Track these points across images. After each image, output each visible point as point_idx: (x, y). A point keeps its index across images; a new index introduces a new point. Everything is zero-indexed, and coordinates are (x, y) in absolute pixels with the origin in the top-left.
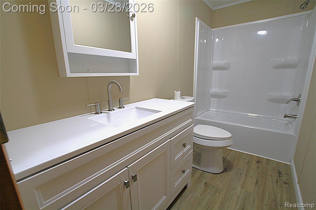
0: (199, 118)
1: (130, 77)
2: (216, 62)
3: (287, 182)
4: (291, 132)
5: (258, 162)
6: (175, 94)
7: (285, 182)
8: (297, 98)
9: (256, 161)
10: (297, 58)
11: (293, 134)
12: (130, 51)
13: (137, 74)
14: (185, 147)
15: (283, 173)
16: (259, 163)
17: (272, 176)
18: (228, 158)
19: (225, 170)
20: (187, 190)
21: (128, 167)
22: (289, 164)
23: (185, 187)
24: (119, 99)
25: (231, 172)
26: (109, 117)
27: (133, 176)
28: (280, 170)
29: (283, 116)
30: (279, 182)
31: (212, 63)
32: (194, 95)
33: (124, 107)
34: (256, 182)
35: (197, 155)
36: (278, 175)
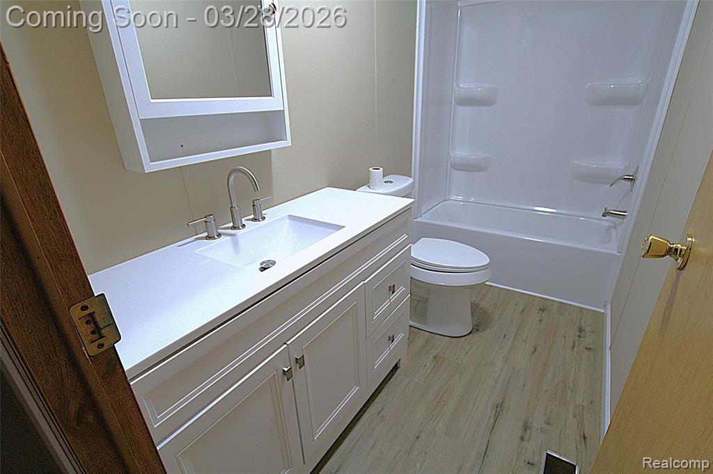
0: (423, 221)
1: (272, 152)
2: (466, 85)
3: (592, 347)
4: (611, 248)
5: (542, 310)
6: (371, 174)
7: (589, 347)
8: (631, 174)
9: (538, 308)
10: (642, 83)
11: (616, 252)
12: (269, 93)
13: (287, 143)
14: (393, 293)
15: (587, 329)
16: (545, 312)
17: (565, 337)
18: (483, 304)
19: (476, 329)
20: (398, 371)
21: (288, 343)
22: (603, 311)
23: (396, 367)
24: (253, 202)
25: (487, 332)
26: (236, 244)
27: (297, 359)
28: (583, 324)
29: (601, 215)
30: (576, 348)
31: (457, 89)
32: (415, 174)
33: (264, 218)
34: (533, 350)
35: (419, 301)
36: (577, 333)
